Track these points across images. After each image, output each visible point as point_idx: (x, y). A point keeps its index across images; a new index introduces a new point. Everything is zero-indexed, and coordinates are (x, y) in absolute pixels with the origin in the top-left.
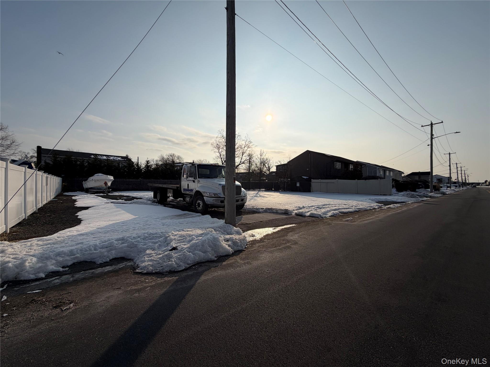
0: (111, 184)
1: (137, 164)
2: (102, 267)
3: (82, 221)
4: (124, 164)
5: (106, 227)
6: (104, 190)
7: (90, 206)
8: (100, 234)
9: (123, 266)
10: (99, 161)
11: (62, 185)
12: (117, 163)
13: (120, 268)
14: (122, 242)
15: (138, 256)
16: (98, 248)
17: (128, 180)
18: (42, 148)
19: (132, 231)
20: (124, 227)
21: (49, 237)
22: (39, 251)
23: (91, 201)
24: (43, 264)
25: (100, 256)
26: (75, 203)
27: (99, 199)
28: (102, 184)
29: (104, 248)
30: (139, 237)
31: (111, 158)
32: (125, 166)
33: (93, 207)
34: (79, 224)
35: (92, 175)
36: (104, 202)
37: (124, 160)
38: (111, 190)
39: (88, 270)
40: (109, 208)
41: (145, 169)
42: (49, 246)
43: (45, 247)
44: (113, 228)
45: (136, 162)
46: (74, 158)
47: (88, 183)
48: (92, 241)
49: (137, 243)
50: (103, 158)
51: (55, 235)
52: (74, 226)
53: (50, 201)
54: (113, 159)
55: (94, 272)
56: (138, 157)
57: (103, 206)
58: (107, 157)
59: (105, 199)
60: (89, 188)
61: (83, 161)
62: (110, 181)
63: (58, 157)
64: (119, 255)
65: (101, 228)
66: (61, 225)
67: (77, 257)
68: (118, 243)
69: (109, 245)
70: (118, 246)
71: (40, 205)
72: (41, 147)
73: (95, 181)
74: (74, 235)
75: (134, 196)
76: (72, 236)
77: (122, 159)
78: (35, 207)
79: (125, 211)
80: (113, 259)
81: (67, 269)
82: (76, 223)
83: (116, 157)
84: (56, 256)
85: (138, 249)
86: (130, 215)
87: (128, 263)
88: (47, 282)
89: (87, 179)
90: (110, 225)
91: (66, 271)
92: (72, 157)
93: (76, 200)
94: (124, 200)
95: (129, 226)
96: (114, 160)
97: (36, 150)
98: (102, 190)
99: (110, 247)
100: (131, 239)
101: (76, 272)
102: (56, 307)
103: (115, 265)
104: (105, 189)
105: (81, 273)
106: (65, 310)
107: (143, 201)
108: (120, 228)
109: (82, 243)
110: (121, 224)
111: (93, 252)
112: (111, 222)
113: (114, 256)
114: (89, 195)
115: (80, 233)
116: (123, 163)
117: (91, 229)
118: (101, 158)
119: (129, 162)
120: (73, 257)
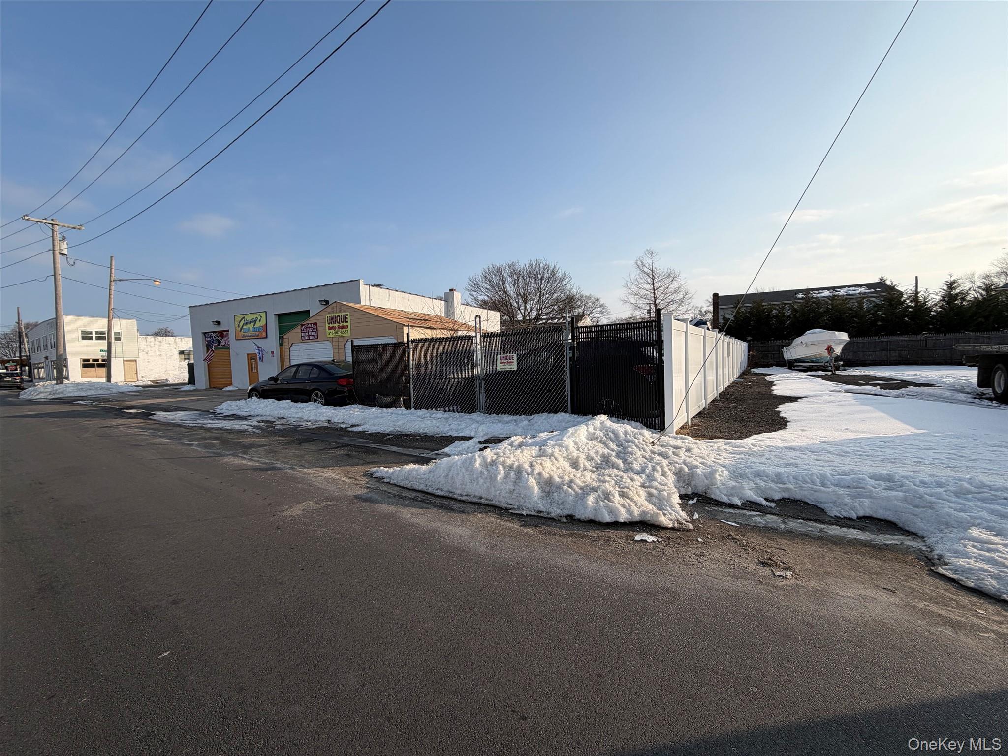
0: (843, 351)
1: (915, 297)
2: (841, 526)
3: (788, 424)
4: (874, 302)
5: (841, 443)
6: (826, 364)
7: (800, 396)
8: (830, 455)
9: (893, 542)
10: (814, 302)
11: (749, 355)
12: (857, 302)
13: (887, 545)
14: (888, 485)
15: (941, 535)
16: (829, 483)
17: (885, 339)
18: (719, 295)
19: (912, 464)
20: (889, 451)
21: (739, 441)
22: (731, 462)
23: (800, 386)
24: (737, 484)
25: (835, 502)
26: (772, 388)
27: (816, 382)
28: (821, 351)
29: (842, 487)
30: (939, 485)
31: (842, 291)
32: (877, 305)
33: (806, 397)
34: (784, 428)
35: (801, 334)
36: (829, 389)
37: (876, 292)
38: (842, 363)
39: (810, 520)
40: (843, 403)
41: (943, 305)
42: (742, 456)
43: (738, 456)
44: (859, 449)
45: (910, 292)
46: (766, 303)
47: (792, 350)
48: (814, 467)
49: (933, 499)
50: (823, 295)
51: (748, 441)
52: (776, 431)
53: (733, 383)
54: (845, 294)
55: (825, 530)
56: (917, 277)
57: (827, 397)
58: (832, 291)
59: (830, 383)
60: (795, 360)
61: (783, 308)
62: (840, 343)
63: (742, 307)
64: (881, 514)
65: (828, 443)
66: (755, 426)
67: (788, 489)
68: (876, 486)
69: (854, 484)
70: (878, 493)
71: (721, 389)
72: (717, 294)
73: (806, 346)
74: (779, 447)
75: (906, 378)
76: (777, 448)
77: (870, 291)
78: (715, 391)
79: (883, 412)
80: (864, 517)
81: (773, 505)
82: (779, 424)
83: (854, 288)
84: (755, 477)
85: (937, 515)
86: (902, 426)
87: (910, 540)
88: (744, 515)
89: (792, 343)
90: (850, 440)
91: (771, 507)
92: (764, 304)
93: (773, 382)
94: (878, 387)
95: (901, 450)
96: (848, 297)
97: (711, 300)
98: (823, 364)
99: (856, 487)
100: (915, 485)
101: (789, 516)
102: (764, 564)
103: (872, 532)
104: (827, 362)
105: (799, 521)
106: (779, 576)
107: (939, 392)
108: (877, 451)
109: (796, 465)
110: (877, 442)
111: (818, 487)
112: (849, 433)
113: (868, 512)
114: (795, 374)
115: (789, 444)
116: (871, 299)
117: (810, 442)
118: (819, 295)
119: (889, 293)
120: (781, 486)
